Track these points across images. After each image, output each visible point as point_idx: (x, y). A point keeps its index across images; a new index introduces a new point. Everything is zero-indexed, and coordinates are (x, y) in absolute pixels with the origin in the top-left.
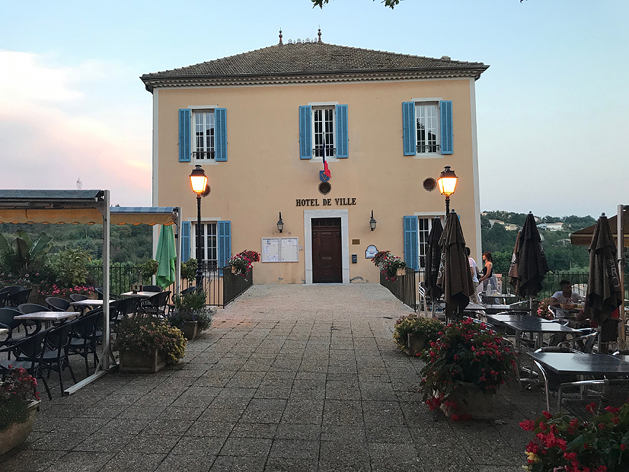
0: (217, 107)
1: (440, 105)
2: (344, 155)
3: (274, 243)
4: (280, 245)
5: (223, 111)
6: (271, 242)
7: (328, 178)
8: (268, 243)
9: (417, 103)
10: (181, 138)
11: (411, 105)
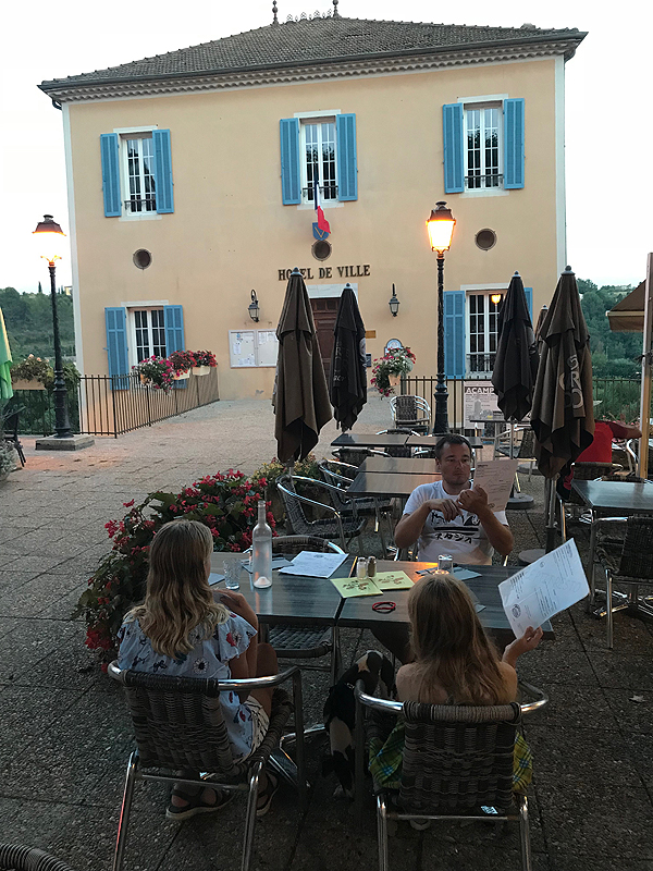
0: (156, 128)
1: (505, 106)
2: (351, 196)
3: (248, 338)
4: (256, 341)
5: (165, 134)
6: (243, 336)
7: (326, 235)
8: (239, 338)
9: (467, 106)
10: (106, 180)
11: (457, 109)
